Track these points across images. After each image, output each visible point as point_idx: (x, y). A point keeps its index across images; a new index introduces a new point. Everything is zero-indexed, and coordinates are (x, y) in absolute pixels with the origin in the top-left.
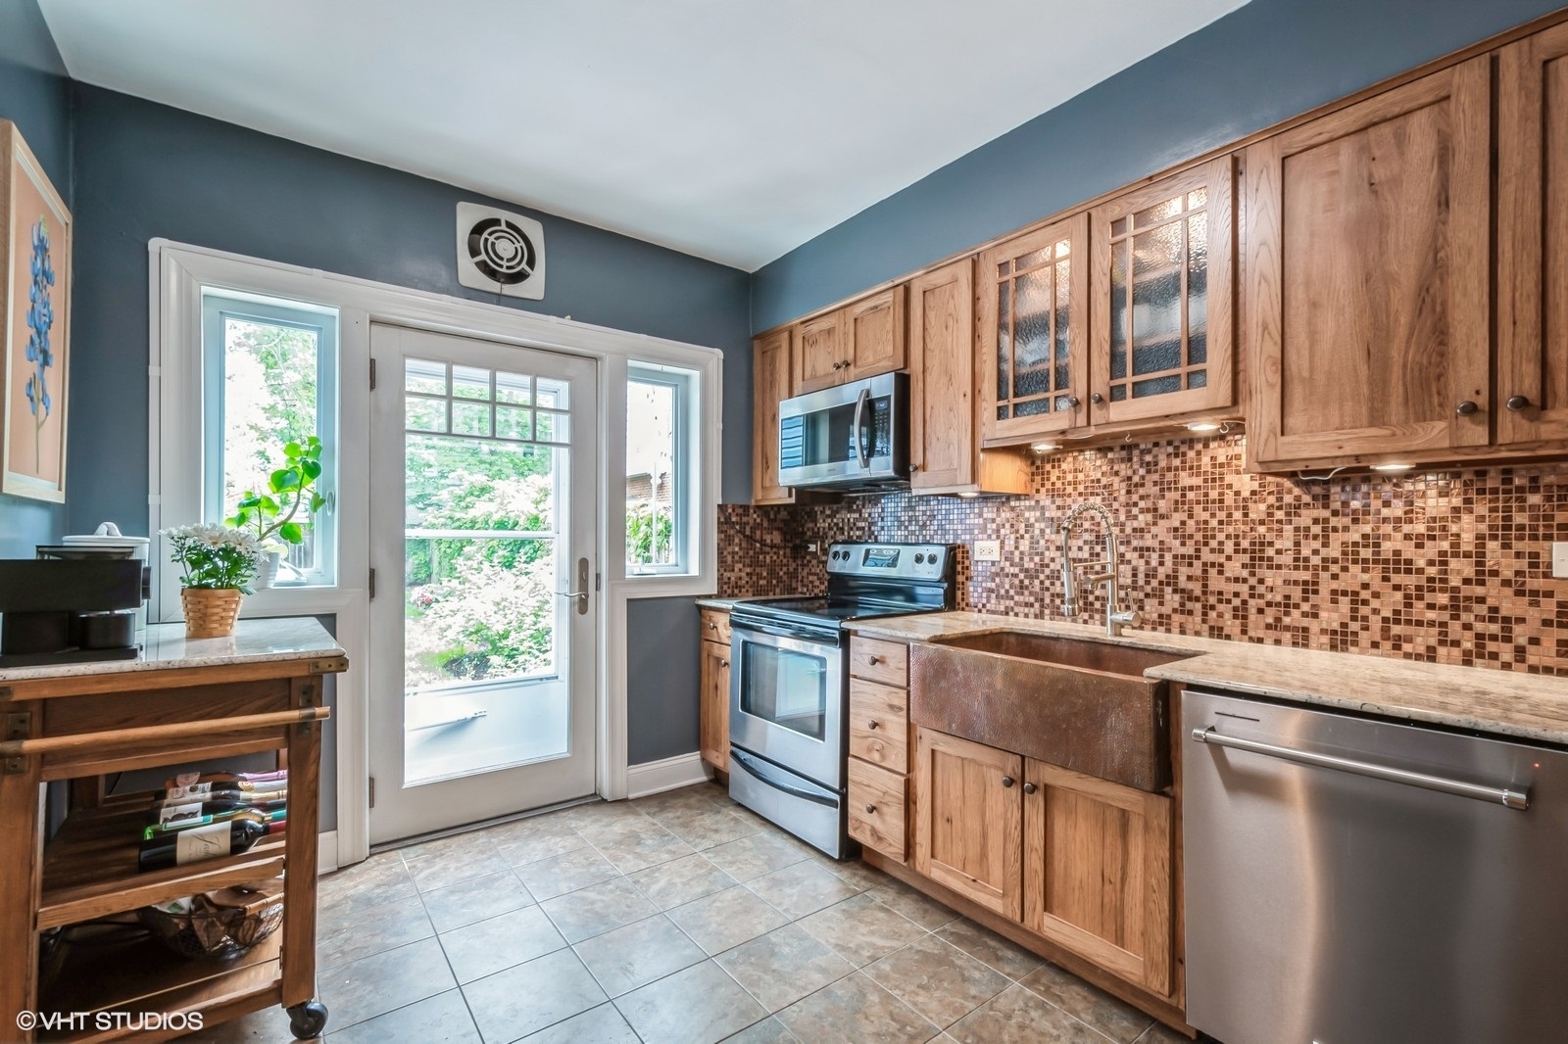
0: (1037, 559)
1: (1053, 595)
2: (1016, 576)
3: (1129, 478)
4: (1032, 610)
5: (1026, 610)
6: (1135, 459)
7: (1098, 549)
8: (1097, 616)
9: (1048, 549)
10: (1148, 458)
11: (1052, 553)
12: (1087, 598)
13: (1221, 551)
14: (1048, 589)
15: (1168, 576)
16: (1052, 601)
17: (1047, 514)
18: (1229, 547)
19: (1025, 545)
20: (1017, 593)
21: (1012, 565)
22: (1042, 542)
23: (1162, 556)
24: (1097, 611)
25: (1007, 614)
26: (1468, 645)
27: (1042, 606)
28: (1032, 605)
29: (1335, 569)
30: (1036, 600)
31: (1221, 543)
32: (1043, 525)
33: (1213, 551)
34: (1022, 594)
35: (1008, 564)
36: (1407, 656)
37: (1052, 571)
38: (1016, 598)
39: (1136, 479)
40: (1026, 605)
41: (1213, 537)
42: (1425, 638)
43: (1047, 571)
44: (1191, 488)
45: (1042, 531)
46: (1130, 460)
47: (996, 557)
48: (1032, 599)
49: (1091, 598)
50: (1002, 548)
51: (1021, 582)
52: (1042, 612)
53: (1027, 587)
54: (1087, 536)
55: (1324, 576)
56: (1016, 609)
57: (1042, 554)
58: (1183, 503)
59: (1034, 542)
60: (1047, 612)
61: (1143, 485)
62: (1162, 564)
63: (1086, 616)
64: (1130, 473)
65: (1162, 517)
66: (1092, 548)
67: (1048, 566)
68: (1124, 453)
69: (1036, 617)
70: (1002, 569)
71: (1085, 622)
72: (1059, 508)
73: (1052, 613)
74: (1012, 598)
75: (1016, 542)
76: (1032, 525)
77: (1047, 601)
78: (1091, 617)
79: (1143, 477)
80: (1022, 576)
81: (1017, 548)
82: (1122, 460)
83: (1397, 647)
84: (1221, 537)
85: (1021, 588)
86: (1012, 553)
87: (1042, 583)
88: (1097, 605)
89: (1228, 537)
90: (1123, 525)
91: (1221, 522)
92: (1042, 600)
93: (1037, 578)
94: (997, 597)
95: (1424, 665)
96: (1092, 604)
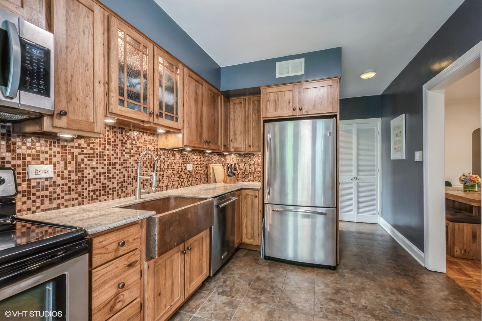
0: (80, 174)
1: (89, 191)
2: (66, 184)
3: (122, 140)
4: (76, 202)
5: (73, 202)
6: (123, 133)
7: (110, 168)
8: (110, 196)
9: (86, 168)
10: (128, 134)
11: (89, 170)
12: (106, 189)
13: (147, 167)
14: (86, 189)
15: (134, 177)
16: (89, 194)
17: (85, 151)
18: (148, 166)
19: (71, 168)
20: (66, 194)
21: (62, 179)
22: (82, 165)
23: (132, 170)
24: (110, 194)
25: (59, 208)
26: (181, 184)
27: (83, 198)
28: (77, 199)
29: (166, 170)
30: (79, 195)
31: (147, 165)
32: (82, 157)
33: (145, 167)
34: (70, 194)
35: (59, 178)
36: (175, 188)
37: (89, 180)
38: (66, 197)
39: (124, 141)
40: (73, 199)
41: (145, 163)
42: (176, 183)
43: (86, 180)
44: (140, 147)
45: (83, 160)
46: (122, 133)
47: (51, 174)
48: (77, 196)
49: (108, 189)
50: (55, 169)
51: (70, 187)
52: (83, 201)
53: (73, 190)
54: (105, 163)
55: (165, 172)
56: (65, 204)
57: (83, 171)
58: (138, 152)
59: (77, 164)
60: (86, 200)
61: (126, 144)
62: (132, 172)
63: (105, 197)
64: (122, 138)
65: (132, 156)
66: (108, 168)
67: (86, 177)
68: (120, 130)
69: (79, 204)
70: (55, 182)
71: (105, 200)
72: (91, 149)
73: (89, 200)
74: (63, 198)
75: (66, 166)
76: (76, 156)
77: (86, 194)
78: (108, 197)
79: (126, 141)
80: (70, 184)
81: (66, 169)
82: (119, 133)
83: (174, 187)
84: (147, 163)
85: (70, 191)
86: (62, 172)
87: (83, 186)
88: (111, 192)
89: (148, 163)
90: (120, 158)
91: (147, 159)
92: (83, 195)
93: (80, 184)
94: (50, 199)
95: (177, 189)
96: (108, 192)
